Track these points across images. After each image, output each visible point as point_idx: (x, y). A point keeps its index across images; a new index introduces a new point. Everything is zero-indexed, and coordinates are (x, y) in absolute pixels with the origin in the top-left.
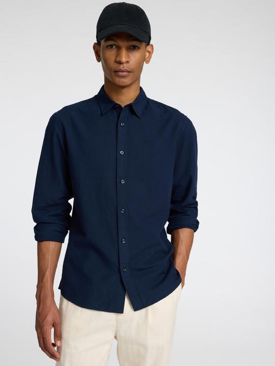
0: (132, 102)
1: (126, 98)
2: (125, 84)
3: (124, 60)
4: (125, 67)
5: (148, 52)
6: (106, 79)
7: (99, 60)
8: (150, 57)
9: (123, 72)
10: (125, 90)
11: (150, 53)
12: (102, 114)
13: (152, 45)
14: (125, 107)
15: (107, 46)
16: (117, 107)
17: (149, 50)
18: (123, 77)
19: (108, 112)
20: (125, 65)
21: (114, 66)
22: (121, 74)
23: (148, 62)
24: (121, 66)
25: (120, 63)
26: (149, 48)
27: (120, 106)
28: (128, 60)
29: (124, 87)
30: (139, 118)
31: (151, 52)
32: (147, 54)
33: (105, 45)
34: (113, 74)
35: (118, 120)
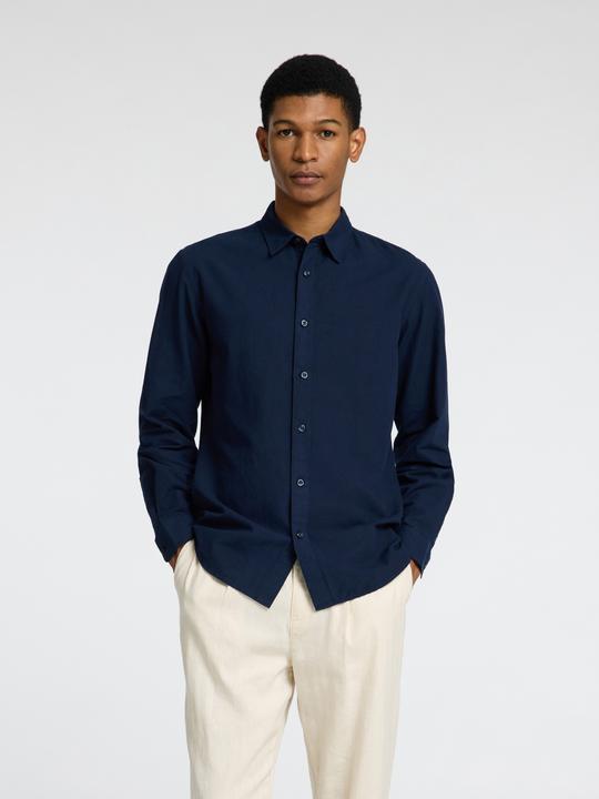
0: (324, 232)
1: (315, 225)
2: (311, 199)
3: (307, 155)
4: (311, 167)
5: (356, 141)
6: (279, 191)
7: (266, 158)
8: (359, 152)
9: (306, 177)
10: (312, 212)
11: (360, 143)
12: (270, 256)
13: (363, 130)
14: (311, 241)
15: (279, 133)
16: (297, 243)
17: (358, 137)
18: (308, 185)
19: (281, 250)
20: (310, 164)
21: (291, 167)
22: (303, 180)
23: (355, 159)
24: (303, 168)
25: (301, 161)
26: (357, 135)
27: (302, 240)
28: (315, 155)
29: (309, 205)
30: (337, 262)
31: (361, 140)
32: (354, 146)
33: (275, 131)
34: (290, 181)
35: (299, 265)
